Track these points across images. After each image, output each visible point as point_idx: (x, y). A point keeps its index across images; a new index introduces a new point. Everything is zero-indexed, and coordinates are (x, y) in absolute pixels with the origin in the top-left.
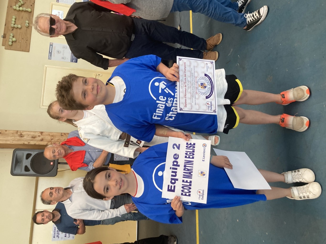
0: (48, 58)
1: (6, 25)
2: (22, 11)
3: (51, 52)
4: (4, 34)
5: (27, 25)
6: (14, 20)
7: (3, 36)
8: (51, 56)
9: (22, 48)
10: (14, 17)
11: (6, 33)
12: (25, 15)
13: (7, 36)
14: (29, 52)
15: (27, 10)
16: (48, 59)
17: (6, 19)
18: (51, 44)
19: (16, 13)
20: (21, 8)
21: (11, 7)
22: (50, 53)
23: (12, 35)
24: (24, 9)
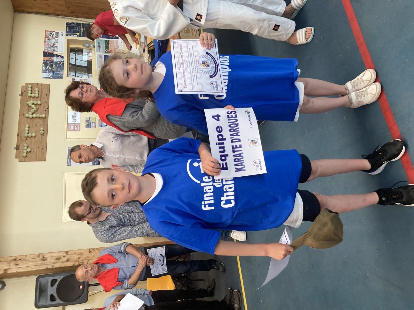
1: (19, 135)
2: (36, 117)
4: (17, 146)
5: (42, 132)
6: (27, 129)
7: (16, 148)
9: (38, 158)
10: (27, 126)
11: (19, 144)
12: (40, 121)
13: (20, 147)
14: (45, 160)
15: (41, 116)
16: (68, 165)
17: (19, 129)
19: (29, 120)
20: (34, 115)
21: (23, 115)
23: (26, 145)
24: (38, 115)
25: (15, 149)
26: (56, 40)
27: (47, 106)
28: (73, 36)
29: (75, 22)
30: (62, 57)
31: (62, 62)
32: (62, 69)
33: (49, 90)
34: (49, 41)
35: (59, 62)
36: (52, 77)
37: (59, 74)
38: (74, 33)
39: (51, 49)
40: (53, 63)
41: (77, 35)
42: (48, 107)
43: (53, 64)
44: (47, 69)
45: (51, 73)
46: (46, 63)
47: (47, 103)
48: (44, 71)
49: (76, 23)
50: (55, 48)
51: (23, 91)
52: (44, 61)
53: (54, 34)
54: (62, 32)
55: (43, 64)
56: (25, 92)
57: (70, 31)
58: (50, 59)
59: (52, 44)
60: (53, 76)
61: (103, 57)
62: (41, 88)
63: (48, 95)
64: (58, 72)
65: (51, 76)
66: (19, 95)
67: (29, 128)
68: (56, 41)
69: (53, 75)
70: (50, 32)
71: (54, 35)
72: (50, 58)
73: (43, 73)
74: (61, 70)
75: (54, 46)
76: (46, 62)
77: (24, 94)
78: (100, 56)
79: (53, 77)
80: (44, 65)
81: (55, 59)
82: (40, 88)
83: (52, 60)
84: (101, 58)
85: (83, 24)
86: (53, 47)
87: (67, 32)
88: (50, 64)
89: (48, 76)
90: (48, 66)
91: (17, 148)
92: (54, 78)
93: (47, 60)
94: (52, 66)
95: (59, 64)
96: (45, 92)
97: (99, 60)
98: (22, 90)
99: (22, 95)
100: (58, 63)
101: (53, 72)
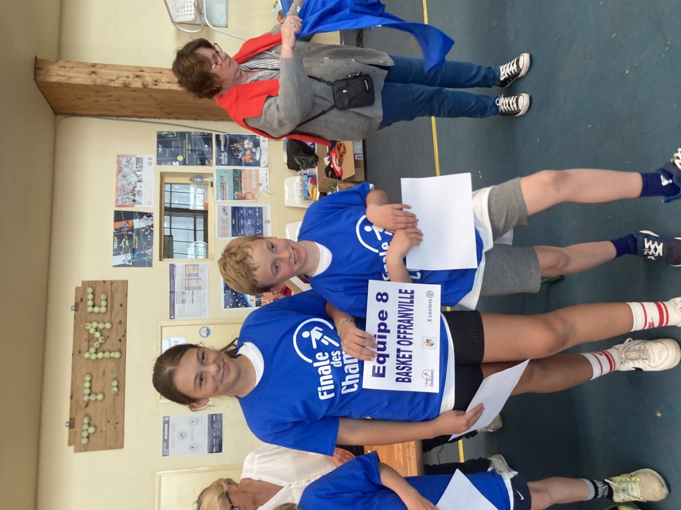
0: (163, 452)
3: (166, 438)
8: (167, 447)
18: (165, 419)
22: (166, 441)
25: (67, 426)
26: (138, 177)
27: (123, 331)
28: (172, 164)
29: (175, 129)
30: (149, 215)
31: (150, 228)
32: (150, 244)
33: (127, 295)
34: (124, 179)
35: (145, 228)
36: (131, 264)
37: (145, 255)
38: (173, 158)
39: (129, 198)
40: (133, 232)
41: (178, 162)
42: (125, 332)
43: (132, 235)
44: (122, 247)
45: (129, 254)
46: (119, 235)
47: (123, 323)
48: (117, 252)
49: (177, 132)
50: (137, 196)
51: (79, 300)
52: (116, 229)
53: (135, 162)
54: (150, 156)
55: (114, 236)
56: (82, 300)
57: (164, 152)
58: (127, 225)
59: (131, 187)
60: (134, 261)
61: (229, 212)
62: (112, 291)
63: (123, 306)
64: (143, 252)
65: (129, 261)
66: (72, 307)
67: (90, 381)
68: (139, 179)
69: (133, 259)
70: (127, 158)
71: (135, 166)
72: (128, 222)
73: (114, 255)
74: (148, 245)
75: (134, 190)
76: (120, 232)
77: (81, 305)
78: (224, 210)
79: (133, 263)
80: (116, 238)
81: (138, 224)
82: (110, 291)
83: (131, 225)
84: (226, 214)
85: (189, 133)
86: (132, 192)
87: (158, 155)
88: (128, 235)
89: (124, 261)
90: (124, 240)
91: (71, 425)
92: (135, 264)
93: (121, 228)
94: (130, 238)
95: (144, 232)
96: (118, 298)
97: (222, 218)
98: (76, 297)
99: (76, 307)
100: (143, 230)
101: (134, 251)
